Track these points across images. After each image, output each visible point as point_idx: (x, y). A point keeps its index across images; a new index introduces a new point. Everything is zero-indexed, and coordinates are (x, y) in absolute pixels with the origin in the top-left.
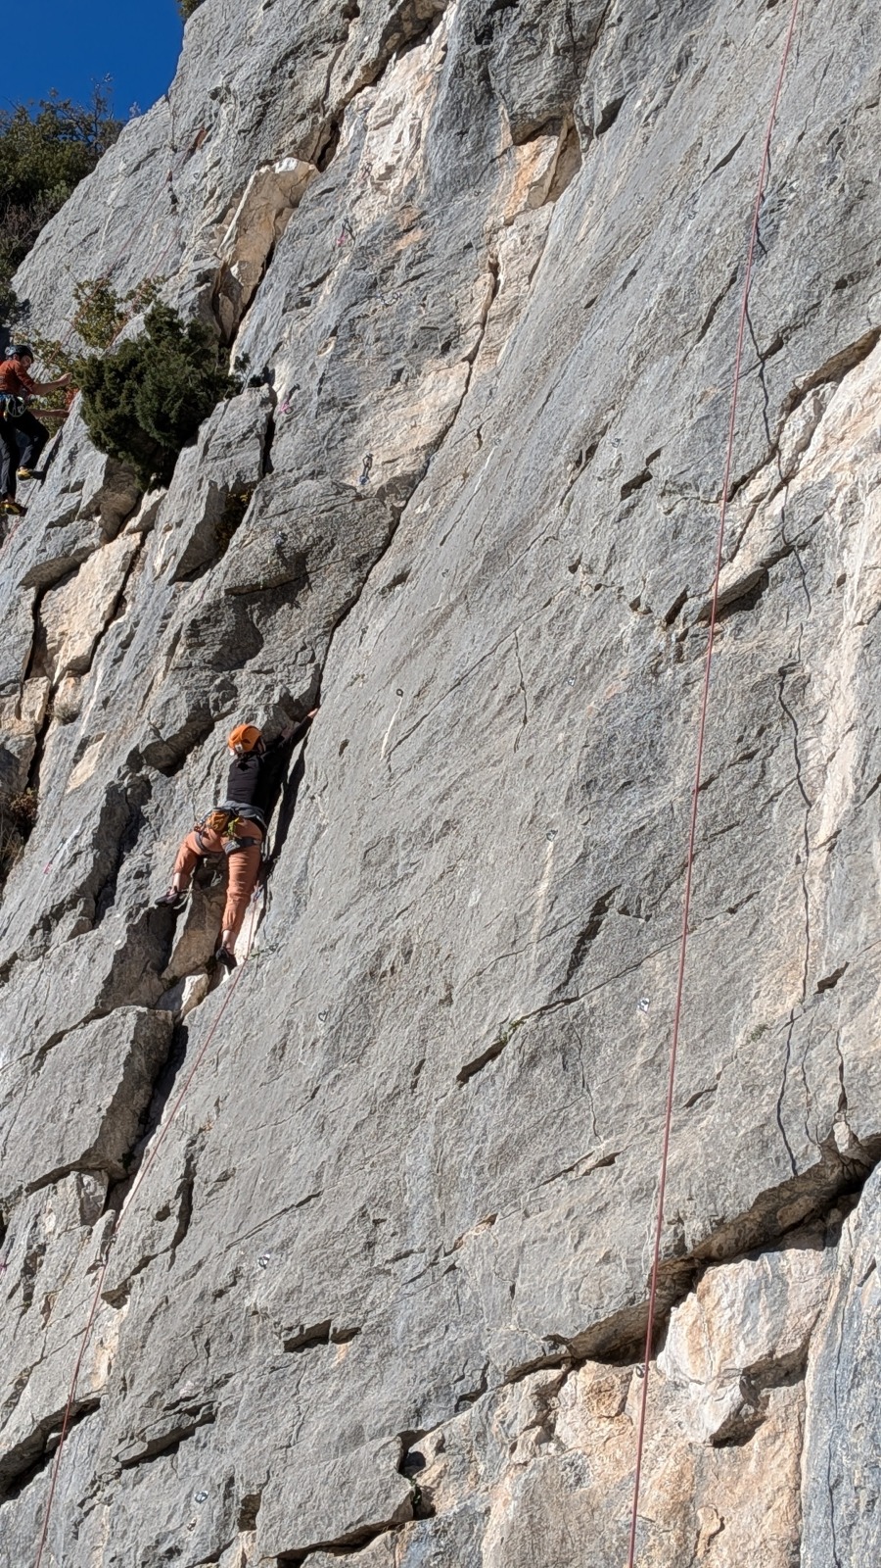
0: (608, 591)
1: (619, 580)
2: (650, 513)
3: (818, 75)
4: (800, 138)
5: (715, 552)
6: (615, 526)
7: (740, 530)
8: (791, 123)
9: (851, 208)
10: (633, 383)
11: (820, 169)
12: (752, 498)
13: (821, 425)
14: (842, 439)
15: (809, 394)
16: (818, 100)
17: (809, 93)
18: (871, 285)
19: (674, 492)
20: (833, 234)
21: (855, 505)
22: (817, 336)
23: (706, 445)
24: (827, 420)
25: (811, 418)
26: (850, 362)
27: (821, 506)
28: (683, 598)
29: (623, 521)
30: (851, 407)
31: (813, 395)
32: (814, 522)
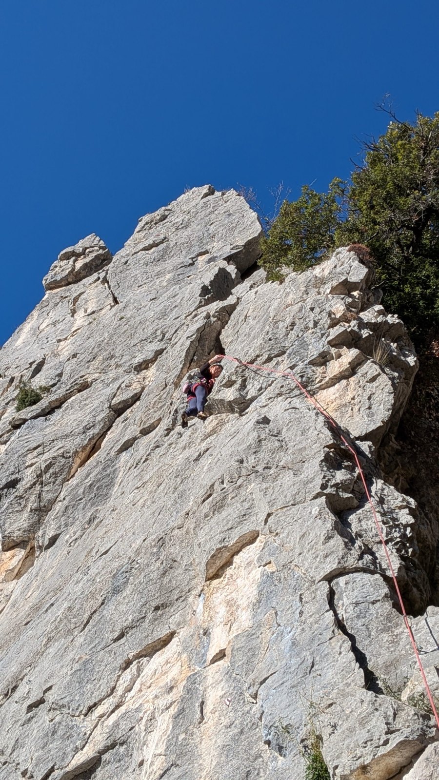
0: (10, 766)
1: (18, 759)
2: (41, 721)
3: (156, 514)
4: (144, 540)
5: (73, 744)
6: (21, 728)
7: (89, 732)
8: (141, 534)
9: (166, 572)
10: (43, 652)
11: (152, 554)
12: (98, 715)
13: (139, 679)
14: (150, 687)
15: (135, 663)
16: (155, 525)
17: (151, 522)
18: (172, 610)
19: (56, 709)
20: (155, 583)
21: (153, 721)
22: (142, 633)
23: (77, 684)
24: (143, 677)
25: (134, 675)
26: (158, 648)
27: (135, 721)
28: (52, 770)
29: (26, 726)
30: (156, 670)
31: (137, 663)
32: (130, 730)
